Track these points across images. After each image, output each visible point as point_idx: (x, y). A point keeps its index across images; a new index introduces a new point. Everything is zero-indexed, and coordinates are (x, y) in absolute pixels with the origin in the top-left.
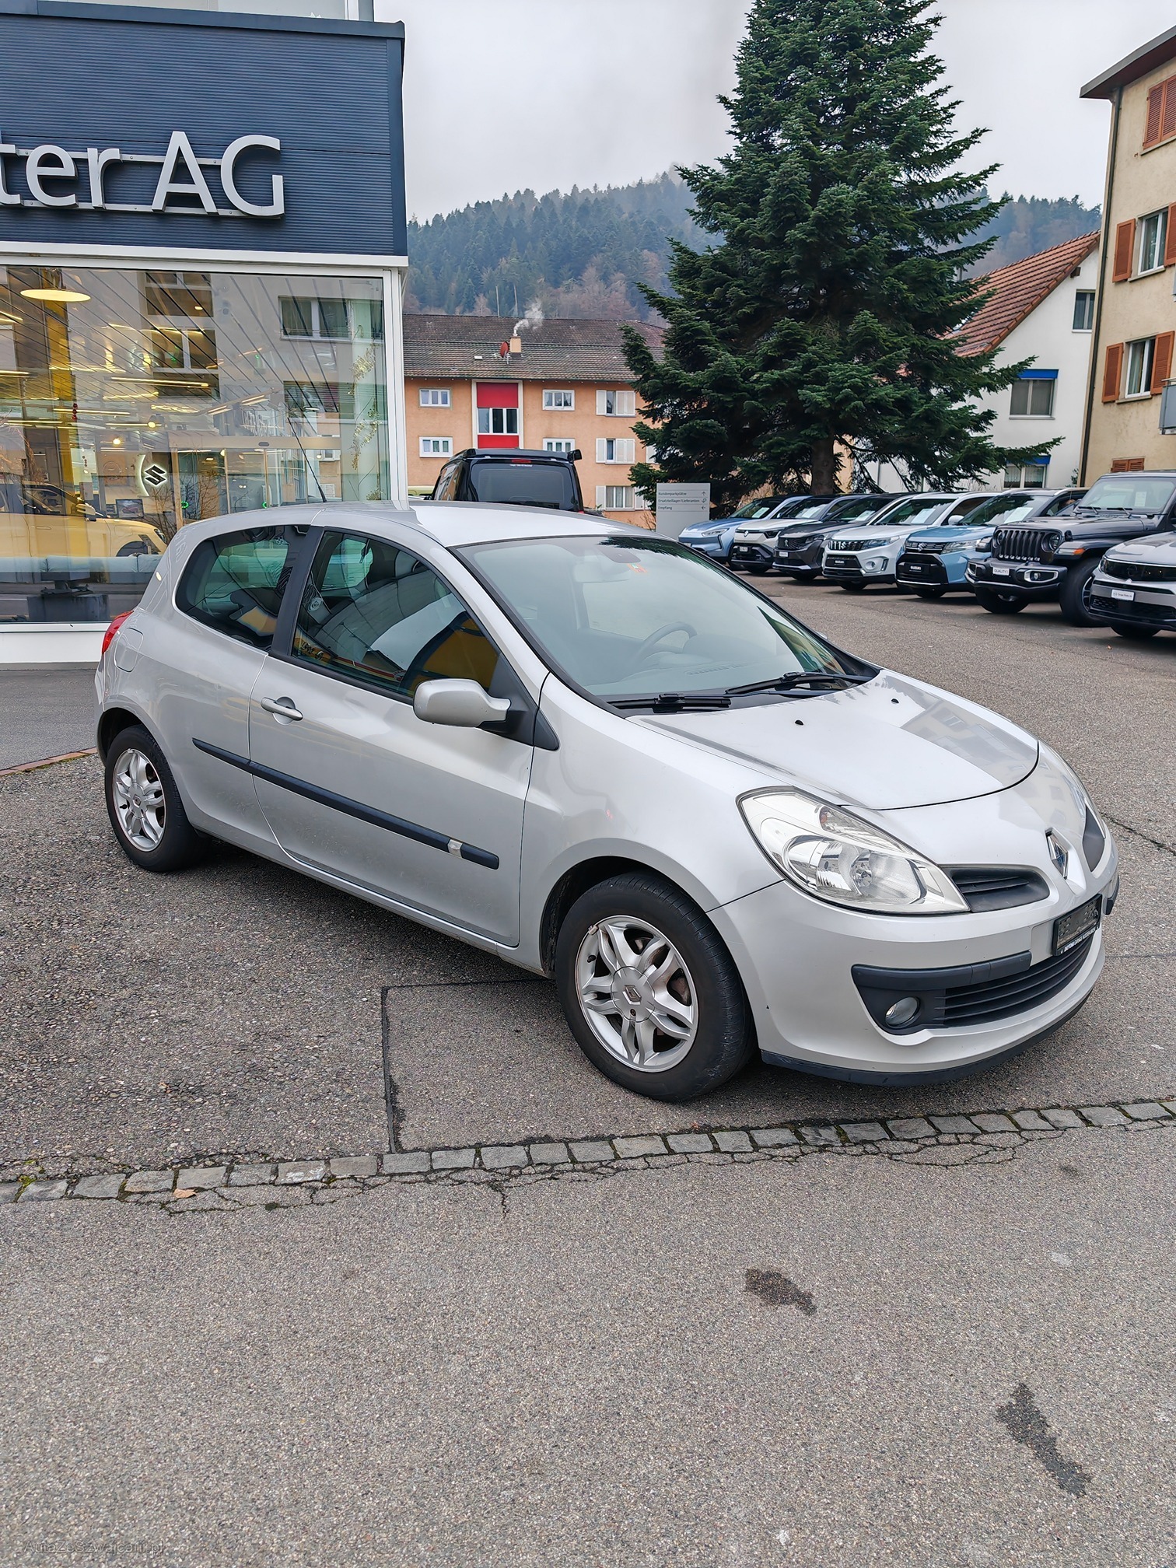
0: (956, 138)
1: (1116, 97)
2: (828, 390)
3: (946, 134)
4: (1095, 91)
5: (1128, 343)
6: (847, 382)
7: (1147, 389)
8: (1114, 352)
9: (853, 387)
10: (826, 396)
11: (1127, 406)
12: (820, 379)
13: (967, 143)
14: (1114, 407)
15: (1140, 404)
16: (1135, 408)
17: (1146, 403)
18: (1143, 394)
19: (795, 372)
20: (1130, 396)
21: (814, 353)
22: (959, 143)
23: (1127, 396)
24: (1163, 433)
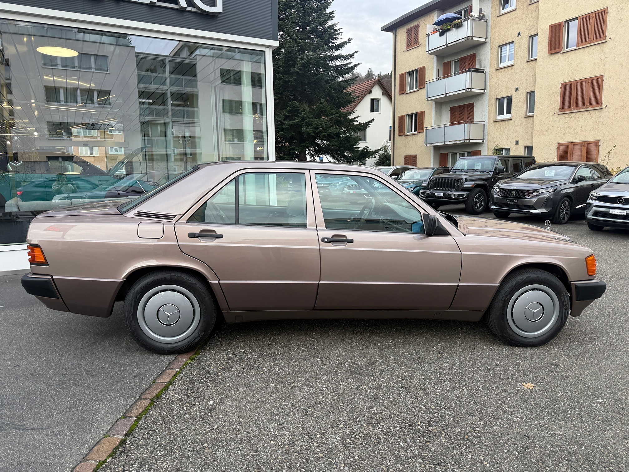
0: (343, 41)
1: (394, 32)
2: (312, 128)
3: (340, 39)
4: (388, 29)
5: (406, 115)
6: (319, 125)
7: (415, 130)
8: (402, 119)
9: (323, 128)
10: (312, 131)
11: (408, 137)
12: (308, 124)
13: (346, 43)
14: (403, 137)
15: (413, 136)
16: (411, 137)
17: (416, 136)
18: (413, 132)
19: (298, 121)
20: (408, 133)
21: (305, 114)
22: (343, 42)
23: (407, 133)
24: (427, 146)
